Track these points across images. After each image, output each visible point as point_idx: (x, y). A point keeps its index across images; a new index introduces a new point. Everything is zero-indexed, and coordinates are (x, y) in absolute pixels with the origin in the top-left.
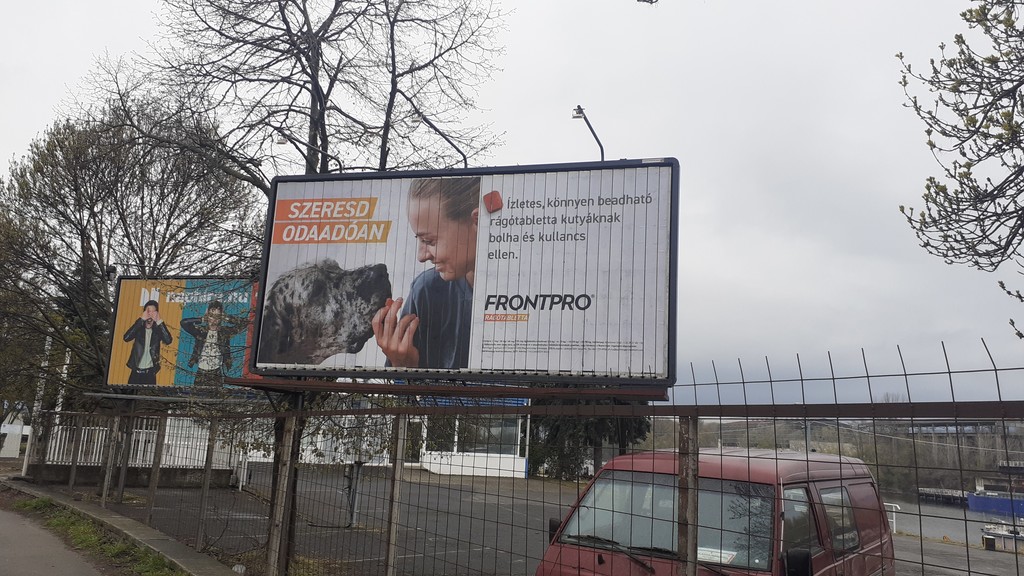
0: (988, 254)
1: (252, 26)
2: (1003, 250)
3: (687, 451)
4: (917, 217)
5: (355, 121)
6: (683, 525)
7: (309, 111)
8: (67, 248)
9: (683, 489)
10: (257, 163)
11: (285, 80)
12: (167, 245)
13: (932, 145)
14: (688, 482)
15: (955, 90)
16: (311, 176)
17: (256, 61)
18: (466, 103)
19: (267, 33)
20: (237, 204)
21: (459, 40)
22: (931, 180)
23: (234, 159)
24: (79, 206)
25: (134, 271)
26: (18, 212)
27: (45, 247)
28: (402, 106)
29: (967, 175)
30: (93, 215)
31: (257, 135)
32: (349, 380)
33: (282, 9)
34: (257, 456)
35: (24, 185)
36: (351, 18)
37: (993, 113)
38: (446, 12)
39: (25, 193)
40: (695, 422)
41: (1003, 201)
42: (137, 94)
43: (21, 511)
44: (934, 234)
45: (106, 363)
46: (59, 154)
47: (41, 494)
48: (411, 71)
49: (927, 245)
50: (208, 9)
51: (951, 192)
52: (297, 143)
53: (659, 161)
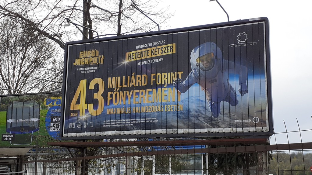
5: (106, 11)
7: (82, 9)
16: (85, 41)
53: (258, 19)
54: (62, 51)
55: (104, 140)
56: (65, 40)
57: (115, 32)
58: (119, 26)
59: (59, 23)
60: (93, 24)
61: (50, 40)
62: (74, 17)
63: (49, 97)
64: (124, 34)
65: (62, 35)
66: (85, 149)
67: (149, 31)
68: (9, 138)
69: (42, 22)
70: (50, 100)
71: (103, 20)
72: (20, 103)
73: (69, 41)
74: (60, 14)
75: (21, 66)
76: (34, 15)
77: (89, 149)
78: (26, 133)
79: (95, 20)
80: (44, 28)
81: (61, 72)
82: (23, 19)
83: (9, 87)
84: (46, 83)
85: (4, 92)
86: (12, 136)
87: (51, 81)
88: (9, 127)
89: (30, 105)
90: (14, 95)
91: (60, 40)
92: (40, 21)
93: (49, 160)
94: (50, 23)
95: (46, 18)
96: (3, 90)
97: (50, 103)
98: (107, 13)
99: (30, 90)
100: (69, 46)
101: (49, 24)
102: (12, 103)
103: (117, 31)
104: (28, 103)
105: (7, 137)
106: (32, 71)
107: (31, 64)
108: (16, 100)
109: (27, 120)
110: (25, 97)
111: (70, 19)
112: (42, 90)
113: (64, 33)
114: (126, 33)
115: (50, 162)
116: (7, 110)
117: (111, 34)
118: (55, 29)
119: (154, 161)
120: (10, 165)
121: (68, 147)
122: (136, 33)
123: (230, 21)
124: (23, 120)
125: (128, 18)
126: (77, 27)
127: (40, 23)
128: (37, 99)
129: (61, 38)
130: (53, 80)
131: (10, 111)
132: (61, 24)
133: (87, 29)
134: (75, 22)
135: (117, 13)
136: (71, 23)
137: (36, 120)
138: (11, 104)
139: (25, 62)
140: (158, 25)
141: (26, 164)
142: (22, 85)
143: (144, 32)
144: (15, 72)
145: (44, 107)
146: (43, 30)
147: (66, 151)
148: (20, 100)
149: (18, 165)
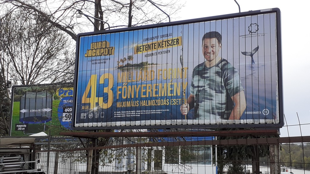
53: (270, 10)
54: (74, 42)
55: (115, 131)
56: (77, 31)
57: (126, 23)
58: (130, 18)
59: (71, 14)
60: (104, 16)
61: (63, 31)
62: (86, 9)
63: (61, 88)
64: (135, 25)
65: (74, 27)
66: (96, 140)
67: (160, 23)
68: (22, 127)
69: (54, 13)
70: (63, 90)
71: (115, 11)
72: (33, 93)
73: (80, 33)
74: (72, 5)
75: (34, 57)
76: (47, 7)
77: (100, 139)
78: (39, 123)
79: (107, 11)
80: (56, 19)
81: (72, 63)
82: (35, 10)
83: (23, 78)
84: (59, 74)
85: (17, 83)
86: (25, 126)
87: (63, 72)
88: (22, 117)
89: (43, 95)
90: (27, 86)
91: (72, 32)
92: (52, 13)
93: (61, 149)
94: (62, 14)
95: (58, 9)
96: (16, 80)
97: (62, 93)
98: (119, 4)
99: (43, 80)
100: (80, 37)
101: (61, 16)
102: (25, 93)
103: (128, 22)
104: (41, 94)
105: (20, 127)
106: (45, 62)
107: (44, 56)
108: (29, 91)
109: (39, 110)
110: (38, 88)
111: (82, 11)
112: (54, 81)
113: (75, 24)
114: (137, 24)
115: (62, 151)
116: (20, 101)
117: (122, 26)
118: (67, 20)
119: (164, 151)
120: (23, 155)
121: (80, 137)
122: (147, 24)
123: (241, 12)
124: (36, 111)
125: (138, 9)
126: (88, 19)
127: (52, 15)
128: (49, 89)
129: (73, 29)
130: (66, 71)
131: (23, 101)
132: (73, 16)
133: (98, 20)
134: (87, 14)
135: (128, 4)
136: (82, 14)
137: (48, 110)
138: (25, 95)
139: (38, 54)
140: (168, 16)
141: (39, 153)
142: (35, 76)
143: (155, 23)
144: (28, 63)
145: (56, 98)
146: (56, 21)
147: (77, 141)
148: (34, 91)
149: (31, 155)
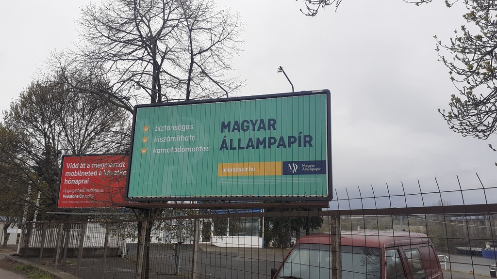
0: (483, 131)
1: (123, 34)
2: (490, 129)
3: (335, 233)
4: (447, 114)
5: (175, 77)
6: (334, 270)
7: (152, 74)
8: (38, 143)
9: (334, 252)
10: (128, 99)
11: (139, 59)
12: (86, 139)
13: (453, 79)
14: (337, 248)
15: (463, 52)
16: (154, 104)
17: (126, 51)
18: (227, 67)
19: (131, 37)
20: (119, 118)
21: (222, 37)
22: (453, 96)
23: (116, 97)
24: (44, 122)
25: (70, 153)
26: (15, 126)
27: (27, 143)
28: (197, 70)
29: (470, 93)
30: (50, 126)
31: (127, 86)
32: (173, 202)
33: (137, 25)
34: (129, 241)
35: (17, 113)
36: (170, 28)
37: (482, 63)
38: (216, 24)
39: (18, 117)
40: (339, 218)
41: (489, 105)
42: (70, 68)
43: (16, 271)
44: (456, 122)
45: (57, 197)
46: (34, 98)
47: (26, 262)
48: (200, 53)
49: (453, 127)
50: (102, 27)
51: (463, 101)
52: (147, 89)
53: (321, 91)
58: (188, 92)
60: (162, 89)
64: (193, 99)
69: (114, 85)
73: (137, 104)
74: (130, 78)
94: (121, 86)
103: (186, 96)
113: (132, 96)
117: (180, 99)
121: (133, 208)
126: (146, 91)
135: (186, 80)
140: (226, 92)
147: (131, 212)
